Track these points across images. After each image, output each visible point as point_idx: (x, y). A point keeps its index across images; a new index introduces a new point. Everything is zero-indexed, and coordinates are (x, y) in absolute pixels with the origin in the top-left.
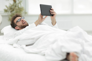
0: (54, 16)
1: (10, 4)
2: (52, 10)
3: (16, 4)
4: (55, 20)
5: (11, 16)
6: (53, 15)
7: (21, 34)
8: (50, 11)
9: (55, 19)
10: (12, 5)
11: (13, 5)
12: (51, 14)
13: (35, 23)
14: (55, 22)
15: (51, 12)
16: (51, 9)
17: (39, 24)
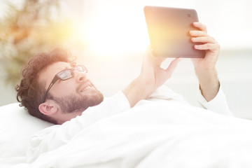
0: (209, 57)
1: (12, 7)
2: (198, 29)
3: (37, 6)
4: (216, 76)
5: (19, 61)
6: (203, 54)
7: (64, 144)
8: (189, 35)
9: (214, 69)
10: (18, 11)
11: (25, 11)
12: (197, 47)
13: (126, 93)
14: (216, 85)
15: (194, 40)
16: (195, 24)
17: (146, 99)
